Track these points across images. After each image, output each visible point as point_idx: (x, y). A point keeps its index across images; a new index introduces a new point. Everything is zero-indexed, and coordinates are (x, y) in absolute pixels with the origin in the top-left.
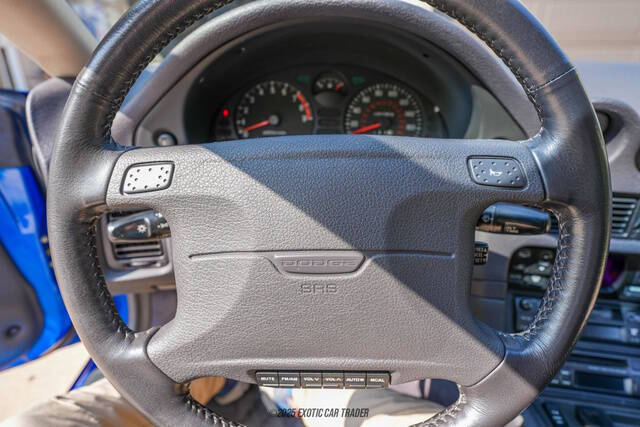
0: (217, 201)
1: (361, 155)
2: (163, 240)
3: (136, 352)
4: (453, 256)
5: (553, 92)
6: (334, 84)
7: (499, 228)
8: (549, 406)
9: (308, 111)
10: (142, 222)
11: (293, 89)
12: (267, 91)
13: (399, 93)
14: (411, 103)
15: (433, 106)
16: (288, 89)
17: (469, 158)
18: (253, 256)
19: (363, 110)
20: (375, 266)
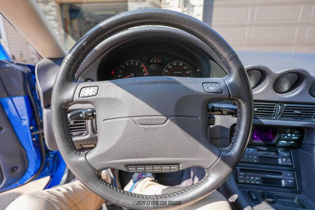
0: (114, 99)
1: (166, 82)
2: (86, 121)
3: (82, 159)
4: (200, 118)
5: (230, 60)
6: (157, 61)
7: (220, 113)
8: (250, 193)
9: (147, 72)
10: (81, 113)
11: (140, 63)
12: (130, 63)
13: (183, 64)
14: (188, 68)
15: (197, 69)
16: (138, 63)
17: (203, 83)
18: (127, 119)
19: (169, 71)
20: (171, 122)
